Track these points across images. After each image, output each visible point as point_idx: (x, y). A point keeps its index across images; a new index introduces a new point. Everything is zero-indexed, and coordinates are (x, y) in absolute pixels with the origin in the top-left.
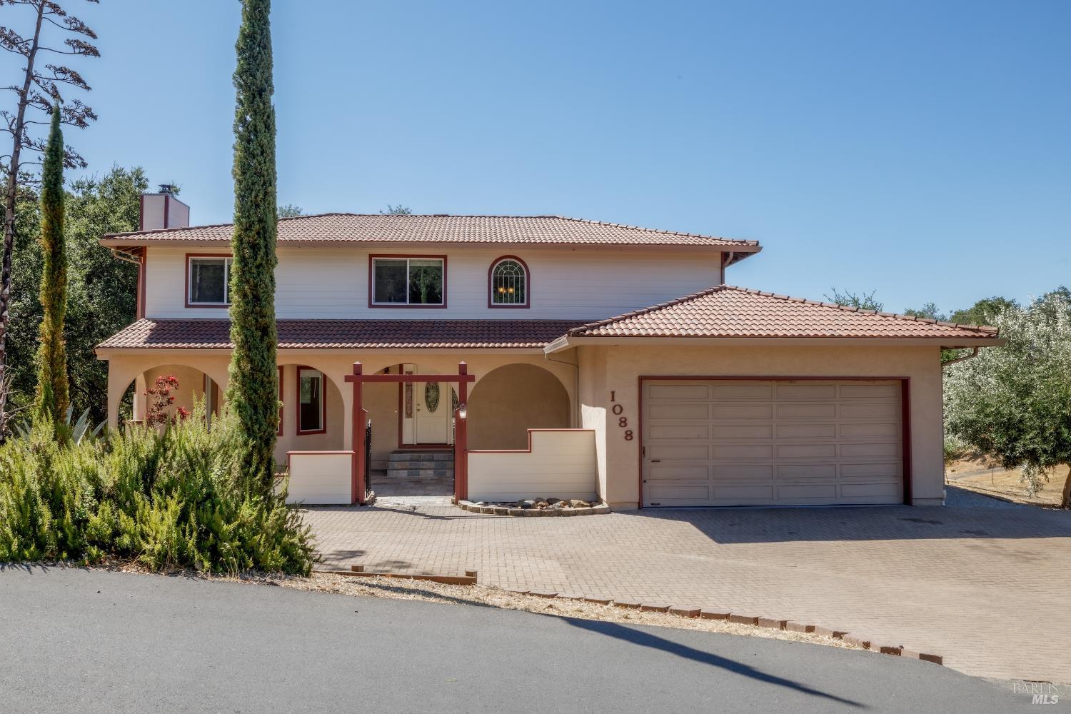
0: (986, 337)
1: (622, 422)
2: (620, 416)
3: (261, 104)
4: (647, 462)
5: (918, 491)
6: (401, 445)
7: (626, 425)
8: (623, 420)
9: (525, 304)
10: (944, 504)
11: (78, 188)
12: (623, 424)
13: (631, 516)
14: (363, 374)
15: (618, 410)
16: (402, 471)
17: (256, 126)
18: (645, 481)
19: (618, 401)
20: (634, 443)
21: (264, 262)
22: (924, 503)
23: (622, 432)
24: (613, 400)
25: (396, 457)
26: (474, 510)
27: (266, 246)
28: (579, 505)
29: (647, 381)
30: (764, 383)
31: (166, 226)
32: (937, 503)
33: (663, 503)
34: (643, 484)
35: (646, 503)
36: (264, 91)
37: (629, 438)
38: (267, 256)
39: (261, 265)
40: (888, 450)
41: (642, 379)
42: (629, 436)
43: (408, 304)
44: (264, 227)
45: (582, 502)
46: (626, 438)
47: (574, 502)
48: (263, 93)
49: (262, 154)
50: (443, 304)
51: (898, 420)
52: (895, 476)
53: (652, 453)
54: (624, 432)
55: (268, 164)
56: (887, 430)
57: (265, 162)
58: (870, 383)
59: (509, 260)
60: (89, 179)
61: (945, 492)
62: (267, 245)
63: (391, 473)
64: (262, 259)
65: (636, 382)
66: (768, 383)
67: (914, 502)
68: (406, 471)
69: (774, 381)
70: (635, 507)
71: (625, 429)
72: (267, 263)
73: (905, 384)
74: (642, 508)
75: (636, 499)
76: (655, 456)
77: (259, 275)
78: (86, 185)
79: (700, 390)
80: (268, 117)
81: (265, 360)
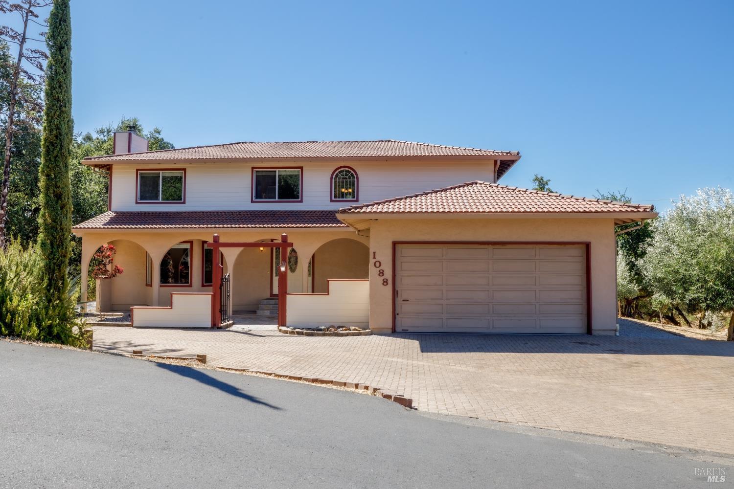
0: (643, 212)
1: (380, 273)
2: (379, 269)
3: (59, 57)
4: (399, 301)
5: (596, 325)
6: (272, 295)
7: (383, 275)
8: (381, 271)
9: (355, 199)
10: (618, 335)
11: (101, 133)
12: (381, 274)
13: (387, 338)
14: (220, 242)
15: (378, 264)
16: (266, 311)
17: (56, 70)
18: (398, 314)
19: (378, 258)
20: (390, 287)
21: (59, 154)
22: (602, 333)
23: (380, 279)
24: (374, 258)
25: (265, 302)
26: (286, 332)
27: (61, 145)
28: (354, 330)
29: (400, 245)
30: (483, 246)
31: (129, 151)
32: (612, 333)
33: (411, 330)
34: (397, 316)
35: (398, 329)
36: (63, 49)
37: (385, 284)
38: (61, 150)
39: (57, 156)
40: (577, 295)
41: (395, 244)
42: (385, 282)
43: (277, 199)
44: (60, 133)
45: (357, 328)
46: (383, 284)
47: (352, 328)
48: (62, 50)
49: (60, 87)
50: (300, 199)
51: (583, 273)
52: (581, 314)
53: (402, 295)
54: (382, 280)
55: (63, 93)
56: (575, 280)
57: (61, 92)
58: (562, 246)
59: (345, 169)
60: (108, 127)
61: (618, 325)
62: (61, 143)
63: (259, 312)
64: (58, 152)
65: (390, 246)
66: (486, 246)
67: (594, 333)
68: (269, 311)
69: (490, 245)
70: (390, 331)
71: (382, 278)
72: (61, 155)
73: (588, 246)
74: (394, 332)
75: (390, 325)
76: (405, 297)
77: (55, 162)
78: (106, 130)
79: (436, 251)
80: (65, 64)
81: (58, 215)
